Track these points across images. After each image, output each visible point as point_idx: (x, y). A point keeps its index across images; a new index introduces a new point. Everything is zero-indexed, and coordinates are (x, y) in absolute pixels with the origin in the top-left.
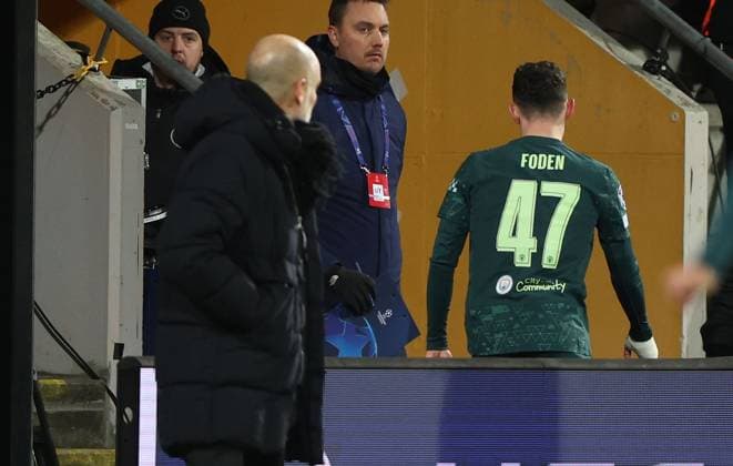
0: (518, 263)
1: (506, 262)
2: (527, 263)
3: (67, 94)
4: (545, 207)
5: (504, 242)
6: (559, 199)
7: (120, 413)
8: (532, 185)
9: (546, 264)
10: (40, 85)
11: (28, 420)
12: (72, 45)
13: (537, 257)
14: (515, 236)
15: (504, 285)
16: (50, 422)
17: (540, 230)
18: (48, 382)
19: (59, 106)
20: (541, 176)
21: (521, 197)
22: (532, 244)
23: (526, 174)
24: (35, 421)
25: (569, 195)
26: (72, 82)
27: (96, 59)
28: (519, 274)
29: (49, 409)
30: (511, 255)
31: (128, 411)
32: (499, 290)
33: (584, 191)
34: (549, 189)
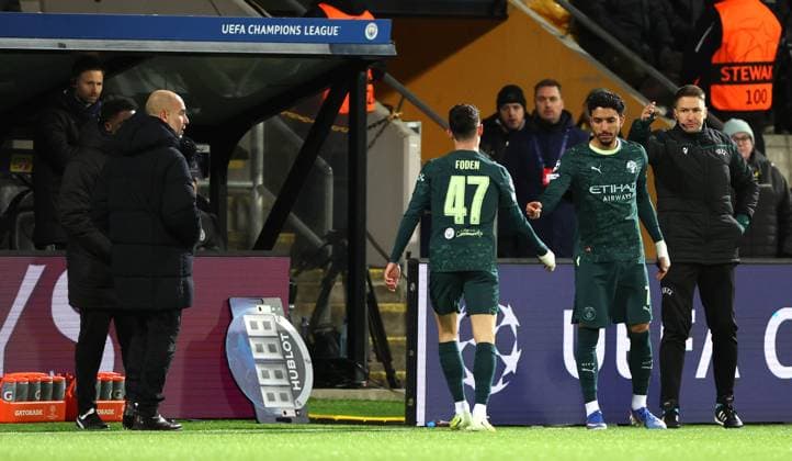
0: (457, 222)
1: (450, 221)
2: (461, 222)
3: (384, 127)
4: (470, 191)
5: (448, 210)
6: (477, 185)
7: (409, 286)
8: (462, 178)
9: (472, 222)
10: (369, 123)
11: (364, 290)
12: (385, 105)
13: (467, 218)
14: (454, 207)
15: (449, 233)
16: (375, 291)
17: (468, 203)
18: (375, 271)
19: (381, 132)
20: (467, 173)
21: (457, 185)
22: (464, 211)
23: (459, 172)
24: (368, 290)
25: (483, 183)
26: (386, 121)
27: (398, 111)
28: (458, 228)
29: (374, 284)
30: (453, 218)
31: (413, 285)
32: (447, 237)
33: (492, 181)
34: (472, 180)
